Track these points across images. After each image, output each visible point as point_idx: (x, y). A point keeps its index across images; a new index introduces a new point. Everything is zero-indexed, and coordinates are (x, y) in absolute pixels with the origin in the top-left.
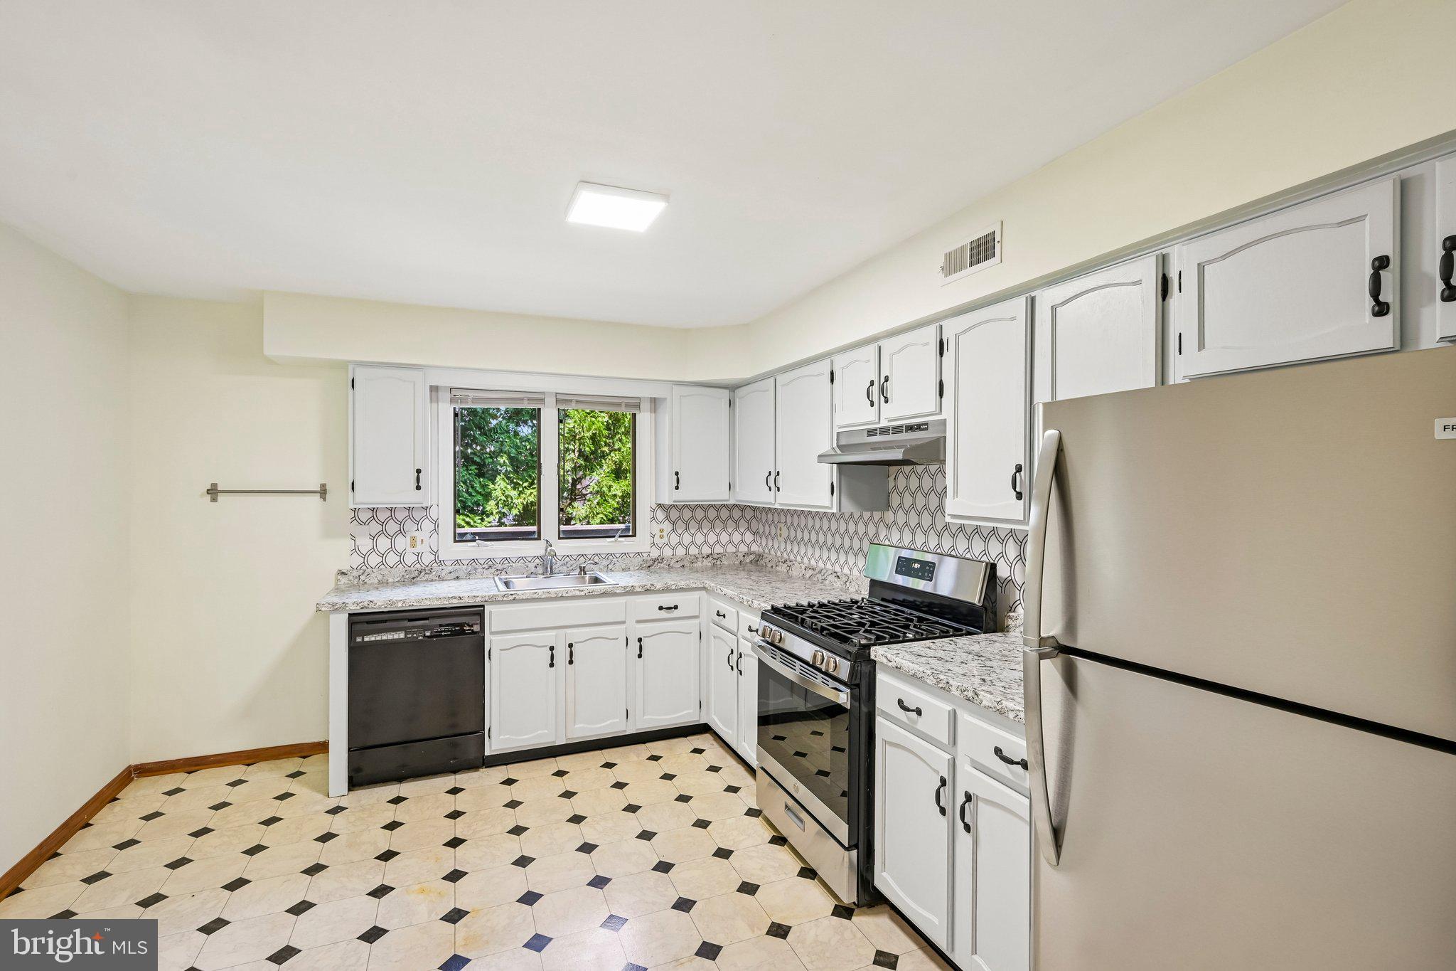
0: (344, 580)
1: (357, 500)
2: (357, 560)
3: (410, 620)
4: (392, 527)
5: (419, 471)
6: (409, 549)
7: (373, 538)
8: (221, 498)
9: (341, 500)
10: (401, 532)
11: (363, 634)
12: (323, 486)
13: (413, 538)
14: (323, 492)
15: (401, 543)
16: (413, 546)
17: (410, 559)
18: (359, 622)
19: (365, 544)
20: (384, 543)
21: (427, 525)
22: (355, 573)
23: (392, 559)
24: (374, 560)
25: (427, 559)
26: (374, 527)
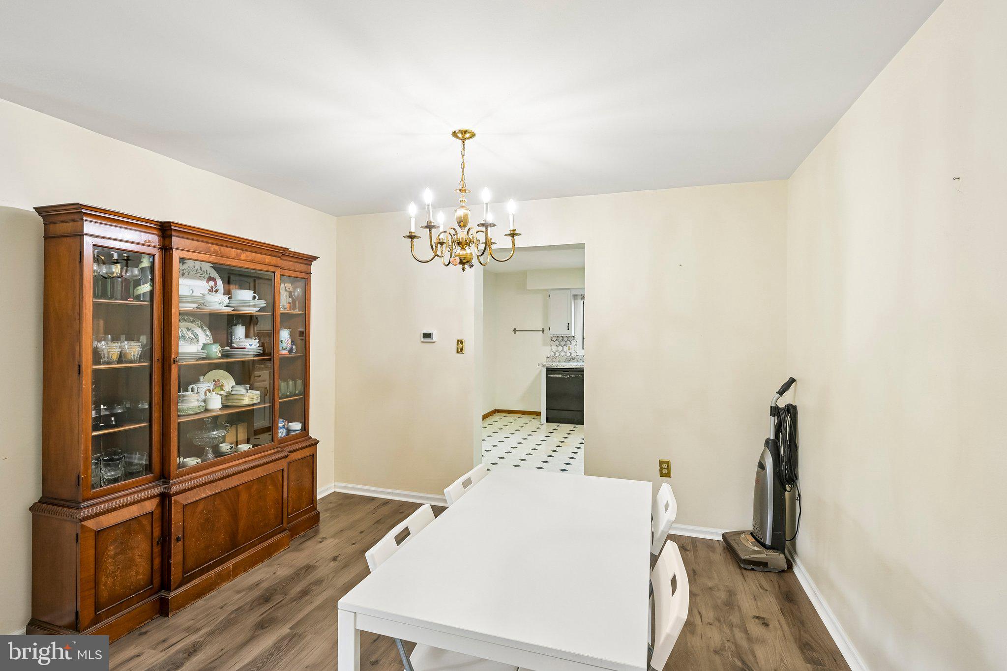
0: (548, 360)
1: (551, 333)
2: (553, 354)
3: (564, 371)
4: (563, 343)
5: (568, 324)
6: (568, 351)
7: (557, 346)
8: (517, 332)
9: (548, 334)
10: (565, 345)
11: (550, 374)
12: (543, 329)
13: (569, 347)
14: (543, 331)
15: (566, 348)
16: (569, 350)
17: (568, 354)
18: (550, 371)
19: (555, 348)
20: (560, 348)
21: (574, 343)
22: (552, 358)
23: (563, 354)
24: (557, 354)
25: (574, 354)
26: (558, 343)
